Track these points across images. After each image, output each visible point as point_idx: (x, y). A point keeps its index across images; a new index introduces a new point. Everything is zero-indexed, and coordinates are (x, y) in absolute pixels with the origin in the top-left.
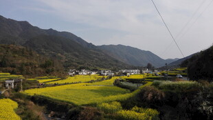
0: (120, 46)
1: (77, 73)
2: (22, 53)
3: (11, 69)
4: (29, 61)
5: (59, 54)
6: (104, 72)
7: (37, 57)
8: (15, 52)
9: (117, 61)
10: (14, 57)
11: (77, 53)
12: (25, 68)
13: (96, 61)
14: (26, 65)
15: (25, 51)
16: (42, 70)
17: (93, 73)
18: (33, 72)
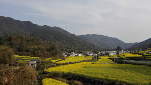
0: (94, 35)
1: (69, 55)
2: (32, 41)
3: (26, 53)
4: (38, 47)
5: (53, 43)
6: (90, 54)
7: (43, 44)
8: (28, 41)
9: (93, 46)
10: (27, 44)
11: (65, 41)
12: (36, 52)
13: (79, 46)
14: (37, 50)
15: (35, 40)
16: (48, 53)
17: (80, 55)
18: (43, 55)
